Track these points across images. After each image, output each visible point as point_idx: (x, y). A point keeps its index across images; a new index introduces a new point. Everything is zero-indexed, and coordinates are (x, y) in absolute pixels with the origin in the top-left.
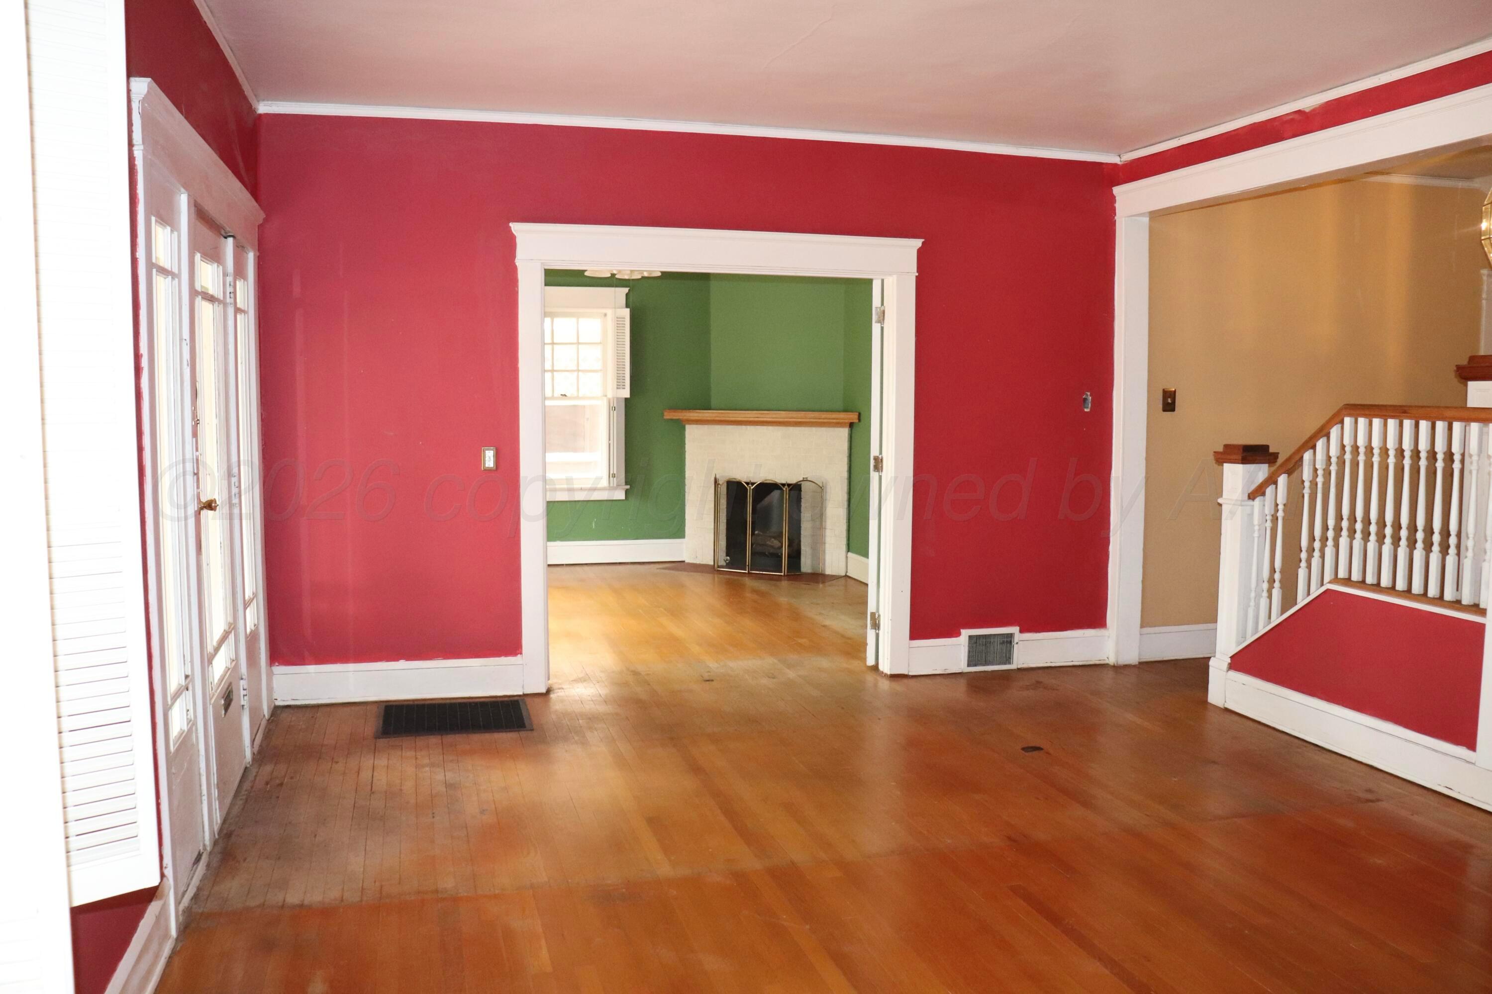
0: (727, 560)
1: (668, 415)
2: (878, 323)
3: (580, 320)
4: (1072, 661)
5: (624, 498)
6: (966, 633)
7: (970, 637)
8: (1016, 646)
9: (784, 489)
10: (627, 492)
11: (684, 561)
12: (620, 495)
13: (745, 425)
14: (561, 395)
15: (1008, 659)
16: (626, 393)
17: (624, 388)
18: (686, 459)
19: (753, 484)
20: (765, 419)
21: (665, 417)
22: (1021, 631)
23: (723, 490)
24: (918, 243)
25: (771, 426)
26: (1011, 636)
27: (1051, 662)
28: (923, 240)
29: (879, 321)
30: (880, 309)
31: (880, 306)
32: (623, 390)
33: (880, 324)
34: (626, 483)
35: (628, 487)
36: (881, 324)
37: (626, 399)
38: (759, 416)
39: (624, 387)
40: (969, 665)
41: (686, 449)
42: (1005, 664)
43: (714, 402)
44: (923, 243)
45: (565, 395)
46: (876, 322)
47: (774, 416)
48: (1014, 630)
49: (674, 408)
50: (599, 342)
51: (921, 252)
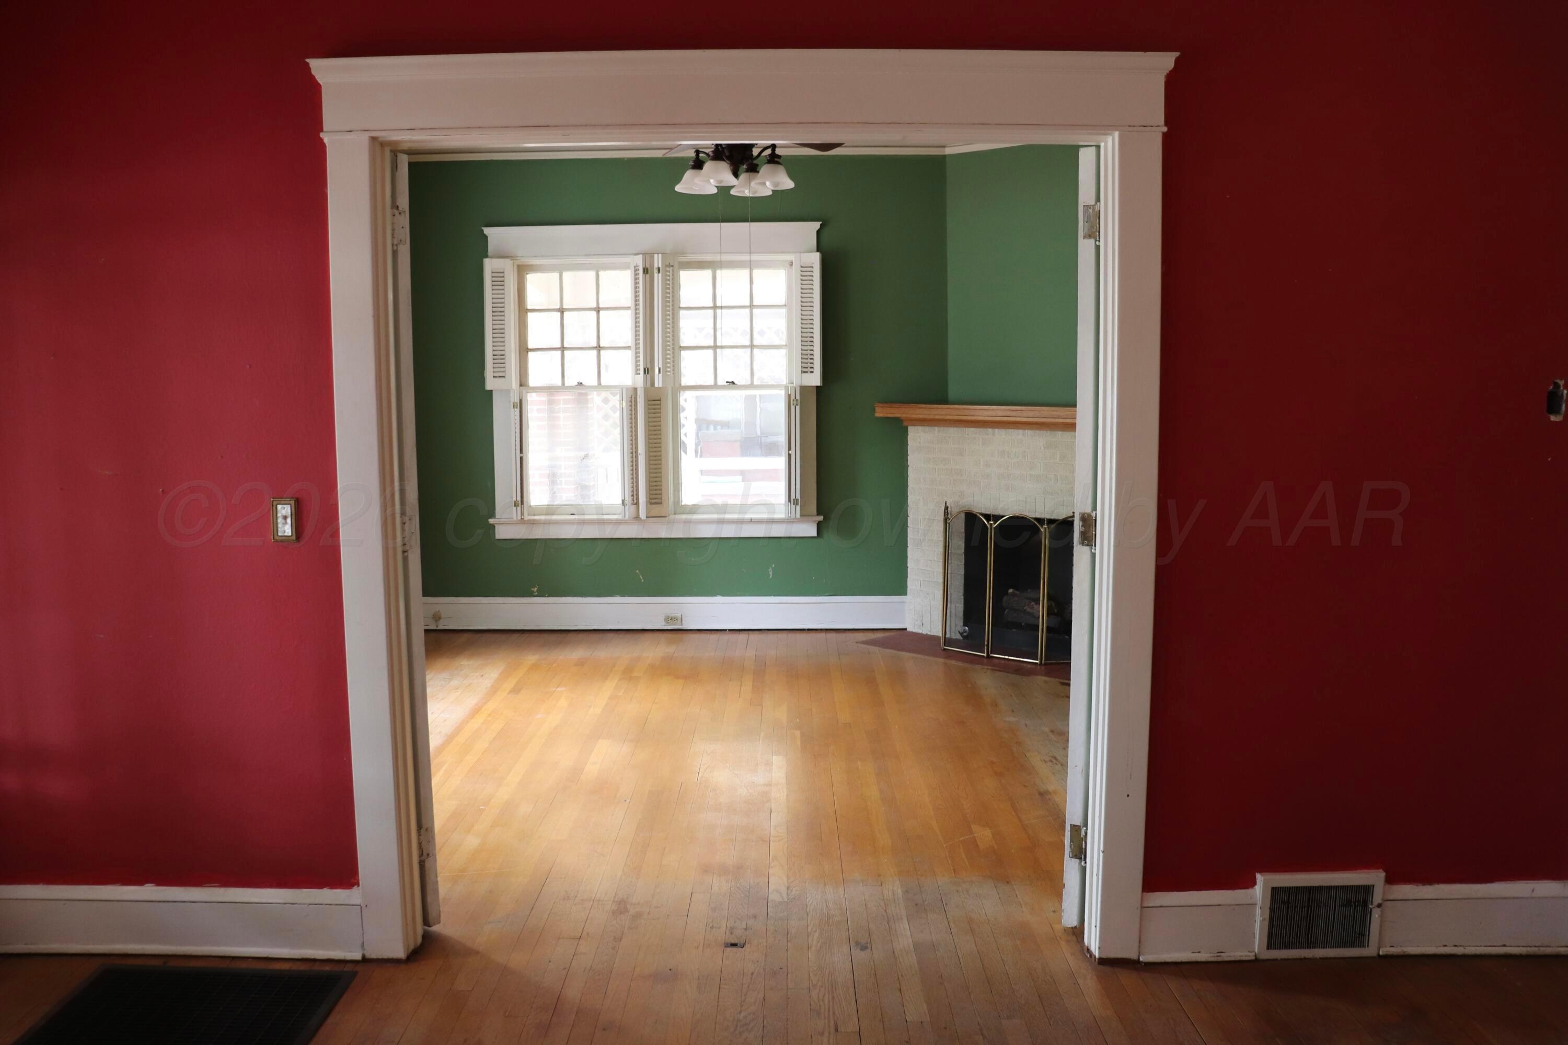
0: (965, 631)
1: (881, 412)
2: (1090, 236)
3: (756, 272)
4: (1504, 946)
5: (815, 534)
6: (1263, 883)
7: (1275, 891)
8: (1376, 914)
9: (1042, 530)
10: (819, 525)
11: (906, 629)
12: (809, 530)
13: (992, 427)
14: (727, 382)
15: (1359, 937)
16: (815, 379)
17: (813, 372)
18: (909, 478)
19: (996, 518)
20: (1018, 419)
21: (877, 415)
22: (1391, 880)
23: (960, 525)
24: (1166, 61)
25: (1028, 429)
26: (1367, 890)
27: (1455, 946)
28: (1177, 54)
29: (1089, 236)
30: (1094, 209)
31: (1093, 203)
32: (812, 374)
33: (1092, 241)
34: (819, 514)
35: (821, 518)
36: (1096, 241)
37: (817, 387)
38: (1008, 413)
39: (812, 370)
40: (1269, 947)
41: (909, 463)
42: (1351, 945)
43: (952, 393)
44: (1177, 61)
45: (733, 383)
46: (1084, 237)
47: (1031, 414)
48: (1374, 878)
49: (889, 401)
50: (783, 303)
51: (1172, 81)
